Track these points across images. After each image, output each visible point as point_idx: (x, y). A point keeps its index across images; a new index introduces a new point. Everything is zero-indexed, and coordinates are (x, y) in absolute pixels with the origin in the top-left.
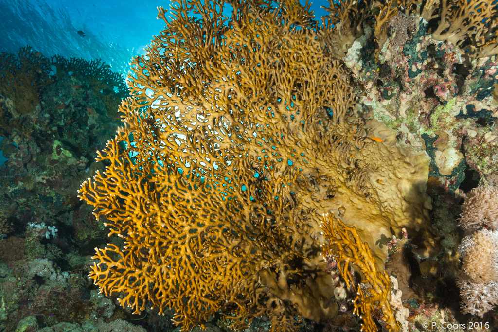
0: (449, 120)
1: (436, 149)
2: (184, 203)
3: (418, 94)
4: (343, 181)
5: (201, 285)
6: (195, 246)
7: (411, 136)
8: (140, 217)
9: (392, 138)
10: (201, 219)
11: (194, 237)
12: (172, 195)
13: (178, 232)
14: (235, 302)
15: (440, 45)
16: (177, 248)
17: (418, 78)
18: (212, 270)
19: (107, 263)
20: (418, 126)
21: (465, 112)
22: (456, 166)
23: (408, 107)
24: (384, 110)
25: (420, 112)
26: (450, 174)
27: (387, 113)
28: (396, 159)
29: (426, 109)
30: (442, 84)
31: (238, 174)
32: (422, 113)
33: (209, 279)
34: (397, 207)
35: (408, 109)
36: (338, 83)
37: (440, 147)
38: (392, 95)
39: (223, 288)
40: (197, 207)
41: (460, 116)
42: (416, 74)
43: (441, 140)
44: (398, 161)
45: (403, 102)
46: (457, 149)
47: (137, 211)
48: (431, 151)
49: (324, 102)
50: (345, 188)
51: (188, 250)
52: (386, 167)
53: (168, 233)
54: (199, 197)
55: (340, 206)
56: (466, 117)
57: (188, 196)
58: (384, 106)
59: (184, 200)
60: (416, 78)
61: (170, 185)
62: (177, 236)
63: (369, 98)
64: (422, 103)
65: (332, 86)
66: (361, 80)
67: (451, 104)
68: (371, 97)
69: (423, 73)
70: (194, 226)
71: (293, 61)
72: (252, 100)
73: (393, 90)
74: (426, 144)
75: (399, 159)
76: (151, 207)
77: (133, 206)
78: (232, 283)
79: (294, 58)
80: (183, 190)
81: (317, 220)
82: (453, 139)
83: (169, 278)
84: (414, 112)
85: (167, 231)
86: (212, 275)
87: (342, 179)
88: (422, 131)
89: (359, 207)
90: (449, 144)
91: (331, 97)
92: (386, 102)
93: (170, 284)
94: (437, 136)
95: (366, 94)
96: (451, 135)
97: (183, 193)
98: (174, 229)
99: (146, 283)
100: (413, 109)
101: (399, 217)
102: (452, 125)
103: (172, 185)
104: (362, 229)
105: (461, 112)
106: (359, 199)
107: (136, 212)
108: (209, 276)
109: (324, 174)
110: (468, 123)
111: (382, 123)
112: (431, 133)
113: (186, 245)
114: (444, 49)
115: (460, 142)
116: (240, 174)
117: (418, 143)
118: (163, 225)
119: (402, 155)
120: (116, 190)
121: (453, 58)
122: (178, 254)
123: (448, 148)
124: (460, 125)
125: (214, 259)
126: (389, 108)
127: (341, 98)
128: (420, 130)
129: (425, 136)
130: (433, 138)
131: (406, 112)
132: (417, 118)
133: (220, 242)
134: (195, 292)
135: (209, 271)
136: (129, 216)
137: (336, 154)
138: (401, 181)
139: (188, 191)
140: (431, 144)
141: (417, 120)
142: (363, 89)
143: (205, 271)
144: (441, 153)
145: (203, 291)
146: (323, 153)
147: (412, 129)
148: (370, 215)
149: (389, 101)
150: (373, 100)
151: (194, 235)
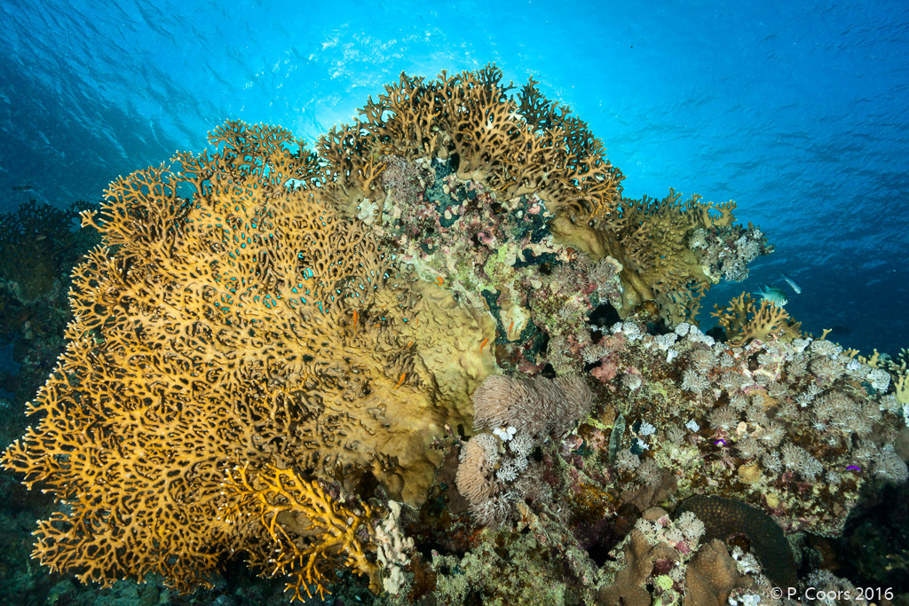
0: (507, 271)
1: (500, 308)
2: (158, 441)
3: (463, 243)
4: (382, 370)
5: (192, 538)
6: (178, 491)
7: (469, 294)
8: (93, 473)
9: (449, 300)
10: (183, 457)
11: (175, 481)
12: (139, 435)
13: (151, 479)
14: (245, 548)
15: (468, 185)
16: (152, 499)
17: (455, 225)
18: (206, 516)
19: (55, 537)
20: (475, 282)
21: (522, 259)
22: (524, 328)
23: (455, 261)
24: (428, 268)
25: (473, 263)
26: (519, 339)
27: (433, 271)
28: (459, 325)
29: (479, 259)
30: (486, 229)
31: (229, 389)
32: (476, 265)
33: (203, 528)
34: (460, 389)
35: (457, 263)
36: (363, 244)
37: (503, 306)
38: (434, 248)
39: (223, 537)
40: (176, 442)
41: (518, 265)
42: (451, 223)
43: (504, 297)
44: (461, 328)
45: (448, 257)
46: (522, 306)
47: (88, 465)
48: (495, 310)
49: (346, 272)
50: (382, 379)
51: (169, 499)
52: (445, 339)
53: (137, 483)
54: (176, 429)
55: (379, 403)
56: (526, 265)
57: (161, 431)
58: (428, 263)
59: (157, 437)
60: (453, 226)
61: (134, 422)
62: (151, 484)
63: (408, 256)
64: (472, 252)
65: (355, 249)
66: (390, 235)
67: (503, 253)
68: (410, 254)
69: (461, 219)
70: (174, 467)
71: (294, 229)
72: (238, 293)
73: (433, 242)
74: (489, 303)
75: (463, 324)
76: (109, 456)
77: (80, 461)
78: (237, 528)
79: (293, 224)
80: (154, 426)
81: (351, 426)
82: (515, 294)
83: (145, 537)
84: (466, 265)
85: (134, 481)
86: (206, 522)
87: (380, 368)
88: (481, 286)
89: (404, 400)
90: (512, 302)
91: (356, 264)
92: (429, 258)
93: (148, 545)
94: (499, 292)
95: (403, 252)
96: (512, 290)
97: (153, 428)
98: (146, 477)
99: (113, 550)
100: (465, 262)
101: (462, 402)
102: (512, 276)
103: (138, 422)
104: (408, 428)
105: (518, 259)
106: (403, 391)
107: (85, 469)
108: (203, 525)
109: (357, 365)
110: (530, 271)
111: (430, 283)
112: (492, 289)
113: (166, 493)
114: (474, 190)
115: (525, 297)
116: (233, 388)
117: (479, 303)
118: (128, 475)
119: (468, 318)
120: (55, 445)
121: (487, 199)
122: (154, 505)
123: (512, 305)
124: (522, 275)
125: (209, 502)
126: (434, 264)
127: (371, 261)
128: (479, 285)
129: (486, 293)
130: (495, 295)
131: (455, 266)
132: (472, 272)
133: (216, 478)
134: (184, 548)
135: (201, 519)
136: (77, 475)
137: (373, 335)
138: (464, 354)
139: (160, 425)
140: (494, 301)
141: (472, 274)
142: (397, 246)
143: (196, 519)
144: (505, 312)
145: (195, 544)
146: (354, 337)
147: (468, 286)
148: (418, 409)
149: (433, 256)
150: (414, 256)
151: (174, 478)
